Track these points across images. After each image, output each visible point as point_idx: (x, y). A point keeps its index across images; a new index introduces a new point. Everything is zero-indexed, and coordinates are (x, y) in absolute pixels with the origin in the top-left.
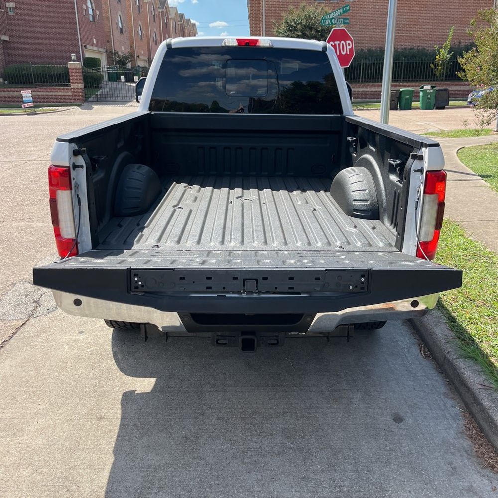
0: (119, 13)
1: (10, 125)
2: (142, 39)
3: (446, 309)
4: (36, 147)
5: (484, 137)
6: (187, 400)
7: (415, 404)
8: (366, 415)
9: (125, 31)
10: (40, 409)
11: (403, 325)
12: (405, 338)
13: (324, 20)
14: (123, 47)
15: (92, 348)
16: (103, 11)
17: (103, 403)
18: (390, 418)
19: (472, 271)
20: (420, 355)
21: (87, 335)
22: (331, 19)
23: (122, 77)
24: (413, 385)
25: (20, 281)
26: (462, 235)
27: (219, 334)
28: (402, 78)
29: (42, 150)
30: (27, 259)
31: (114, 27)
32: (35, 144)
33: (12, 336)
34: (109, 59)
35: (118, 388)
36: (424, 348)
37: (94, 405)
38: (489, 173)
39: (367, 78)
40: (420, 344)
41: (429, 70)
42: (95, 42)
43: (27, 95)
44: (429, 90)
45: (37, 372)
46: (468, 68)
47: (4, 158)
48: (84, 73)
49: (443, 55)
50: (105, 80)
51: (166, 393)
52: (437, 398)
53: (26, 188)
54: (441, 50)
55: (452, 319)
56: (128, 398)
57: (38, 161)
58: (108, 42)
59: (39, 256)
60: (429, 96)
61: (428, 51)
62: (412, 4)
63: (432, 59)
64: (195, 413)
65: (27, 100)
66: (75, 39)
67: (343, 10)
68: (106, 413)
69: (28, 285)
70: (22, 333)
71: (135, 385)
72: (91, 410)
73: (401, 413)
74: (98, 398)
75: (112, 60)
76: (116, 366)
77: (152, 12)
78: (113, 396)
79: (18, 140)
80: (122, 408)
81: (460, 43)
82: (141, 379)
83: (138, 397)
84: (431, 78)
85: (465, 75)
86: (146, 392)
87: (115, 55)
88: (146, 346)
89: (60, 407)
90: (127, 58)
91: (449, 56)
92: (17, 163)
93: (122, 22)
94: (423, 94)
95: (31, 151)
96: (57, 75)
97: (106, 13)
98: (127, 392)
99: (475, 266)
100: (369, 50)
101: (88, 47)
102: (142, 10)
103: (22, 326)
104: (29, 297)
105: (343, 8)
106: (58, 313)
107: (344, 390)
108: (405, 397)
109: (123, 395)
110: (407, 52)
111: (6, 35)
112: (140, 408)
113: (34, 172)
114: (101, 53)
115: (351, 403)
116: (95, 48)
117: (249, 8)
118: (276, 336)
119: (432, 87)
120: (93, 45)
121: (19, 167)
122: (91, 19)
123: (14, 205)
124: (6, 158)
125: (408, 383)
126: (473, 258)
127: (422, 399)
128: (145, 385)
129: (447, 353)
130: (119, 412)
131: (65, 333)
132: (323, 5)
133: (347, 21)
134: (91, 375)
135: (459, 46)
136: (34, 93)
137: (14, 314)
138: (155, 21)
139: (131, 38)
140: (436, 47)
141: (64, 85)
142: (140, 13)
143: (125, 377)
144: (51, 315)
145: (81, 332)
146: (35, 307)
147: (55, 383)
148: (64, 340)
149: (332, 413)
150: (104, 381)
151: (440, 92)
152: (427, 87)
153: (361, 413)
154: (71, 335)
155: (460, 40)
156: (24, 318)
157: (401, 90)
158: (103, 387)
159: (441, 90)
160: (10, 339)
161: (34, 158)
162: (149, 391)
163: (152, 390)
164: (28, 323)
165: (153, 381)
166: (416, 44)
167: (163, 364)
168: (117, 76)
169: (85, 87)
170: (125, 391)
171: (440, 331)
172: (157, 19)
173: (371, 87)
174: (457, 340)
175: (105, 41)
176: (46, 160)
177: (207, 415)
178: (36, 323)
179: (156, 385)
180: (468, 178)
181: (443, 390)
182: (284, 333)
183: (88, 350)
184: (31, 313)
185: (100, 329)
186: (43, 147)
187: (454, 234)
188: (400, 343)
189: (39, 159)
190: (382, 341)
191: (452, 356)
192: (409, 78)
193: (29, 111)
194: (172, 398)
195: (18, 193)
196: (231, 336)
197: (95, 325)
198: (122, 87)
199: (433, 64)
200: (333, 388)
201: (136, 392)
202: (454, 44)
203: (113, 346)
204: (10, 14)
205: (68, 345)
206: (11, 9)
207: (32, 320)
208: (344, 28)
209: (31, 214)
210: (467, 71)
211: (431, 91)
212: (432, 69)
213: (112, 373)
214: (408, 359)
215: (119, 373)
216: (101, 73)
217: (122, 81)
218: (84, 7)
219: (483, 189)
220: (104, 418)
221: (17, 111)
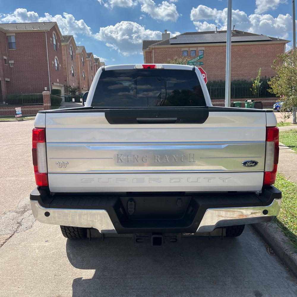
0: (72, 65)
1: (8, 126)
2: (84, 79)
3: (280, 223)
4: (23, 137)
5: (286, 127)
6: (116, 284)
7: (268, 284)
8: (236, 292)
9: (75, 75)
10: (19, 290)
11: (253, 234)
12: (255, 242)
13: (189, 63)
14: (74, 84)
15: (53, 251)
16: (63, 65)
17: (60, 286)
18: (253, 294)
19: (293, 200)
20: (267, 252)
21: (50, 243)
22: (193, 62)
23: (73, 99)
24: (265, 272)
25: (9, 211)
26: (283, 179)
27: (138, 235)
28: (234, 96)
29: (26, 138)
30: (14, 199)
31: (69, 73)
32: (22, 136)
33: (3, 244)
34: (66, 90)
35: (70, 276)
36: (269, 248)
37: (54, 288)
38: (293, 145)
39: (214, 97)
40: (266, 246)
41: (250, 92)
42: (58, 81)
43: (19, 110)
44: (251, 102)
45: (18, 267)
46: (274, 87)
47: (3, 143)
48: (51, 98)
49: (257, 83)
50: (63, 101)
51: (102, 279)
52: (282, 280)
53: (15, 159)
54: (255, 81)
55: (285, 229)
56: (77, 283)
57: (23, 144)
58: (65, 81)
59: (22, 197)
60: (251, 106)
61: (248, 81)
62: (237, 56)
63: (251, 85)
64: (122, 292)
65: (18, 113)
66: (47, 79)
67: (200, 57)
68: (63, 293)
69: (14, 213)
70: (9, 242)
71: (82, 274)
72: (53, 291)
73: (260, 291)
74: (57, 283)
75: (68, 91)
76: (69, 262)
77: (90, 65)
78: (67, 281)
79: (12, 134)
80: (73, 289)
81: (266, 77)
82: (86, 270)
83: (84, 282)
84: (251, 96)
85: (272, 91)
86: (89, 278)
87: (69, 88)
88: (88, 249)
89: (32, 289)
90: (75, 89)
91: (260, 84)
92: (11, 146)
93: (74, 70)
94: (247, 105)
95: (19, 140)
96: (36, 99)
97: (65, 66)
98: (76, 279)
99: (295, 197)
100: (214, 82)
101: (55, 84)
102: (85, 64)
103: (9, 238)
104: (15, 220)
105: (200, 56)
106: (33, 230)
107: (220, 276)
108: (261, 280)
109: (74, 281)
110: (236, 82)
111: (8, 78)
112: (85, 289)
113: (21, 150)
114: (61, 87)
115: (226, 284)
116: (58, 84)
117: (145, 61)
118: (175, 236)
119: (252, 101)
120: (57, 82)
121: (12, 148)
122: (56, 69)
123: (8, 169)
124: (4, 144)
125: (262, 271)
126: (293, 192)
127: (273, 281)
128: (88, 274)
129: (285, 250)
130: (71, 292)
131: (37, 242)
132: (187, 58)
133: (202, 63)
134: (53, 268)
135: (265, 79)
136: (22, 109)
137: (5, 230)
138: (92, 69)
139: (79, 79)
140: (252, 79)
141: (40, 105)
142: (84, 65)
143: (75, 269)
144: (28, 231)
145: (47, 241)
146: (18, 226)
147: (29, 273)
148: (36, 246)
149: (213, 291)
150: (61, 272)
151: (257, 103)
152: (249, 101)
153: (233, 291)
154: (40, 243)
155: (266, 75)
156: (11, 233)
157: (234, 103)
158: (61, 276)
159: (258, 102)
160: (2, 246)
161: (21, 143)
162: (91, 278)
163: (93, 277)
164: (13, 236)
165: (93, 271)
166: (241, 78)
167: (99, 261)
168: (70, 99)
169: (52, 105)
170: (75, 278)
171: (278, 237)
172: (93, 69)
173: (216, 101)
174: (291, 241)
175: (64, 80)
176: (28, 144)
177: (130, 293)
178: (18, 236)
179: (95, 274)
180: (282, 148)
181: (286, 275)
182: (181, 233)
183: (51, 252)
184: (15, 230)
185: (59, 239)
186: (27, 137)
187: (278, 179)
188: (253, 245)
189: (24, 144)
190: (241, 244)
191: (289, 253)
192: (238, 96)
193: (19, 119)
194: (106, 282)
195: (10, 162)
196: (146, 237)
197: (56, 237)
198: (73, 105)
199: (251, 88)
200: (212, 275)
201: (83, 279)
202: (263, 77)
203: (67, 250)
204: (12, 66)
205: (38, 249)
206: (11, 64)
207: (16, 234)
208: (201, 67)
209: (18, 173)
210: (273, 89)
211: (252, 103)
212: (251, 91)
213: (66, 266)
214: (259, 256)
215: (71, 266)
216: (61, 97)
217: (73, 101)
218: (53, 63)
219: (291, 153)
220: (61, 296)
221: (12, 119)
